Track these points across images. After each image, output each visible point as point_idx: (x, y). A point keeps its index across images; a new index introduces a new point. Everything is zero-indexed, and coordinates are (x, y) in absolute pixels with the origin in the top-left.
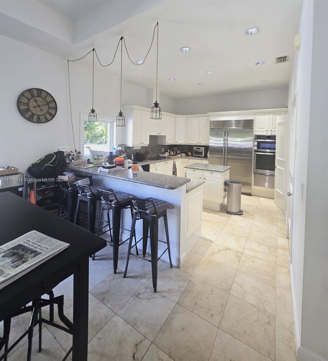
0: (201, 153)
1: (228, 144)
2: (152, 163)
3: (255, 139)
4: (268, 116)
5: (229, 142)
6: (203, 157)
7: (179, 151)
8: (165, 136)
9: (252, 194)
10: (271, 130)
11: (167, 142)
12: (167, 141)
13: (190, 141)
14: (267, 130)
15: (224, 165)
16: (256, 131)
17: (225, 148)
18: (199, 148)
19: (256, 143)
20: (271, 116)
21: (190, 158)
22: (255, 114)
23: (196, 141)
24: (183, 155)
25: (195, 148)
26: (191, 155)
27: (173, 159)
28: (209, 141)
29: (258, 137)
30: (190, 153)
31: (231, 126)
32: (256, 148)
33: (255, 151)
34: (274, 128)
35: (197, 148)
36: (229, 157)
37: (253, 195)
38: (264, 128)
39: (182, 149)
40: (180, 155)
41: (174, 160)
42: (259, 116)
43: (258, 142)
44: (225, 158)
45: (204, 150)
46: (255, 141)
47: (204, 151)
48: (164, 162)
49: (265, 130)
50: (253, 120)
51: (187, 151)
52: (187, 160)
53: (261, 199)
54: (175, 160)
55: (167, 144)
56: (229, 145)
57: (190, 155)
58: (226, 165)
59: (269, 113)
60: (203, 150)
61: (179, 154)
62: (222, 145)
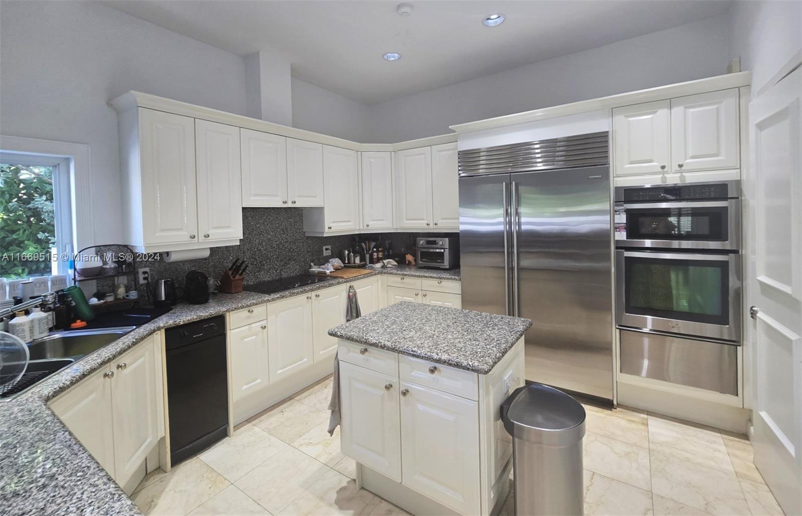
0: (441, 255)
1: (519, 224)
2: (242, 307)
3: (617, 202)
4: (663, 113)
5: (523, 220)
6: (445, 270)
7: (378, 252)
8: (320, 210)
9: (615, 403)
10: (680, 166)
11: (330, 228)
12: (327, 224)
13: (408, 220)
14: (663, 167)
15: (511, 313)
16: (619, 172)
17: (510, 234)
18: (435, 243)
19: (622, 219)
20: (678, 111)
21: (405, 275)
22: (612, 111)
23: (423, 219)
24: (388, 263)
25: (422, 242)
26: (413, 263)
27: (347, 282)
28: (458, 219)
29: (630, 194)
30: (409, 257)
31: (529, 161)
32: (622, 236)
33: (620, 246)
34: (693, 157)
35: (429, 242)
36: (525, 263)
37: (619, 405)
38: (651, 161)
39: (390, 244)
40: (378, 266)
41: (348, 284)
42: (631, 119)
43: (629, 212)
44: (513, 269)
45: (447, 246)
46: (617, 208)
47: (450, 249)
48: (303, 297)
49: (656, 165)
50: (607, 132)
51: (403, 249)
52: (397, 279)
53: (653, 421)
54: (355, 284)
55: (327, 233)
56: (524, 227)
57: (409, 262)
58: (519, 316)
59: (670, 102)
60: (444, 249)
61: (379, 260)
62: (501, 228)
